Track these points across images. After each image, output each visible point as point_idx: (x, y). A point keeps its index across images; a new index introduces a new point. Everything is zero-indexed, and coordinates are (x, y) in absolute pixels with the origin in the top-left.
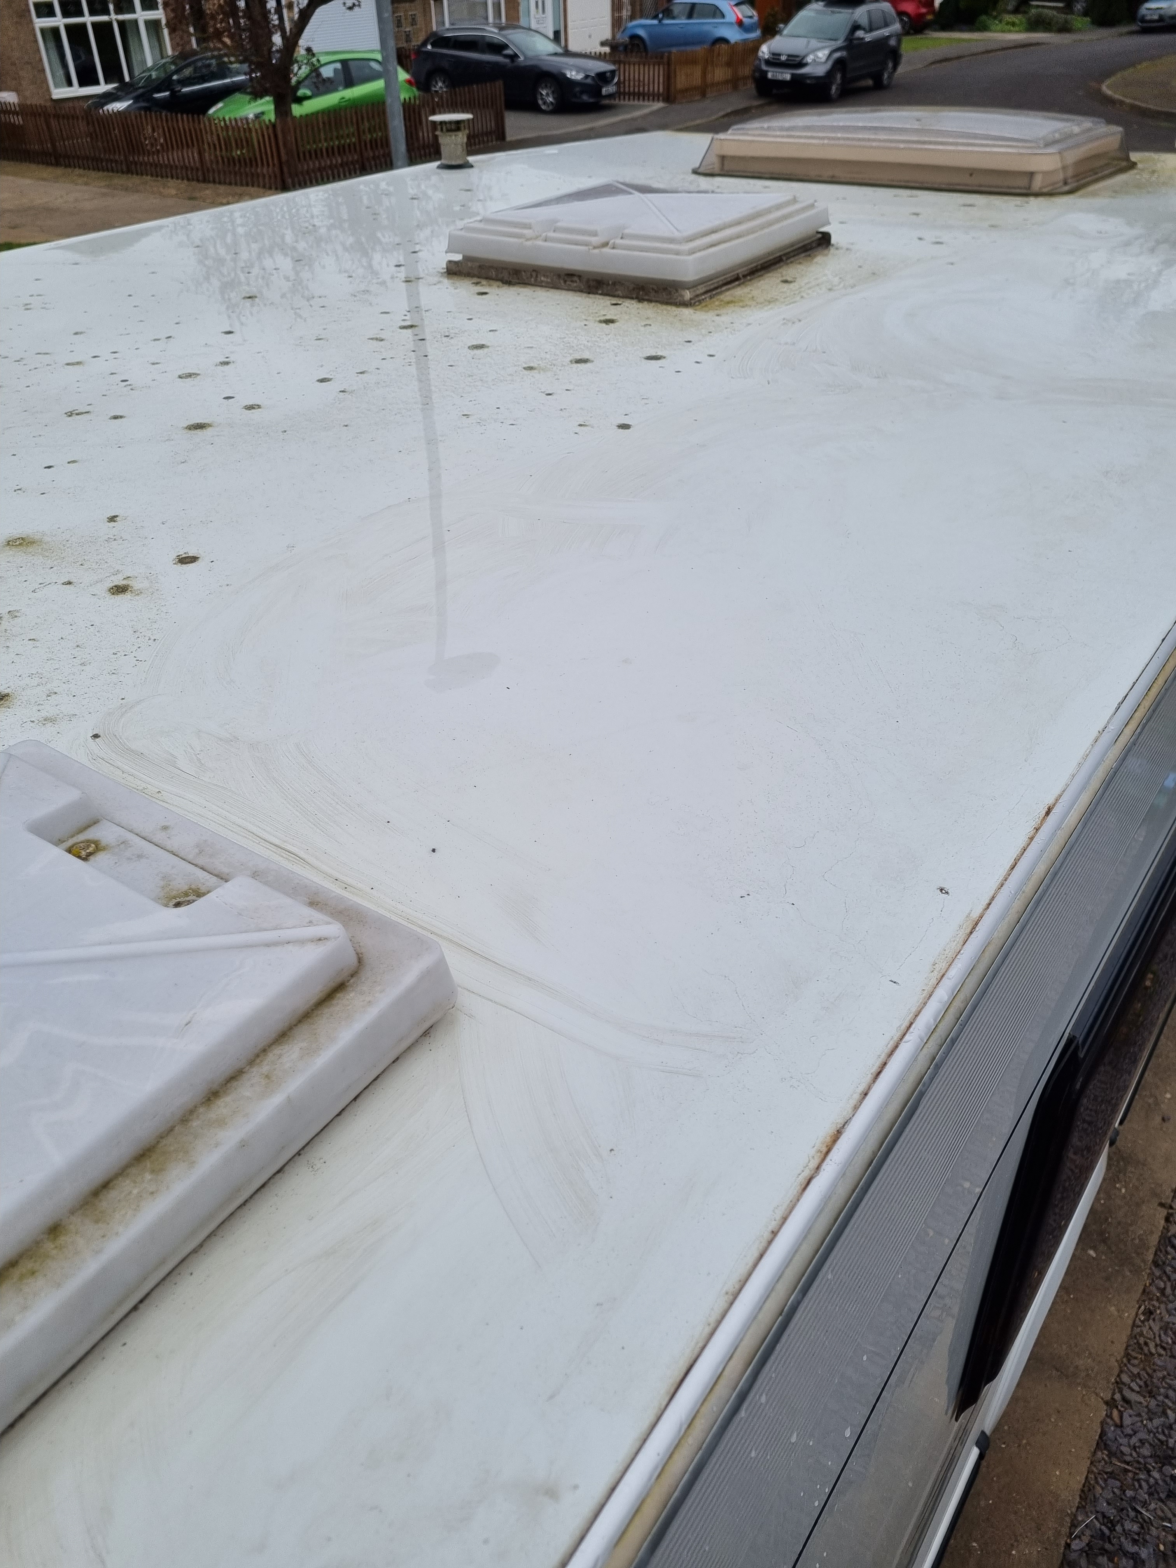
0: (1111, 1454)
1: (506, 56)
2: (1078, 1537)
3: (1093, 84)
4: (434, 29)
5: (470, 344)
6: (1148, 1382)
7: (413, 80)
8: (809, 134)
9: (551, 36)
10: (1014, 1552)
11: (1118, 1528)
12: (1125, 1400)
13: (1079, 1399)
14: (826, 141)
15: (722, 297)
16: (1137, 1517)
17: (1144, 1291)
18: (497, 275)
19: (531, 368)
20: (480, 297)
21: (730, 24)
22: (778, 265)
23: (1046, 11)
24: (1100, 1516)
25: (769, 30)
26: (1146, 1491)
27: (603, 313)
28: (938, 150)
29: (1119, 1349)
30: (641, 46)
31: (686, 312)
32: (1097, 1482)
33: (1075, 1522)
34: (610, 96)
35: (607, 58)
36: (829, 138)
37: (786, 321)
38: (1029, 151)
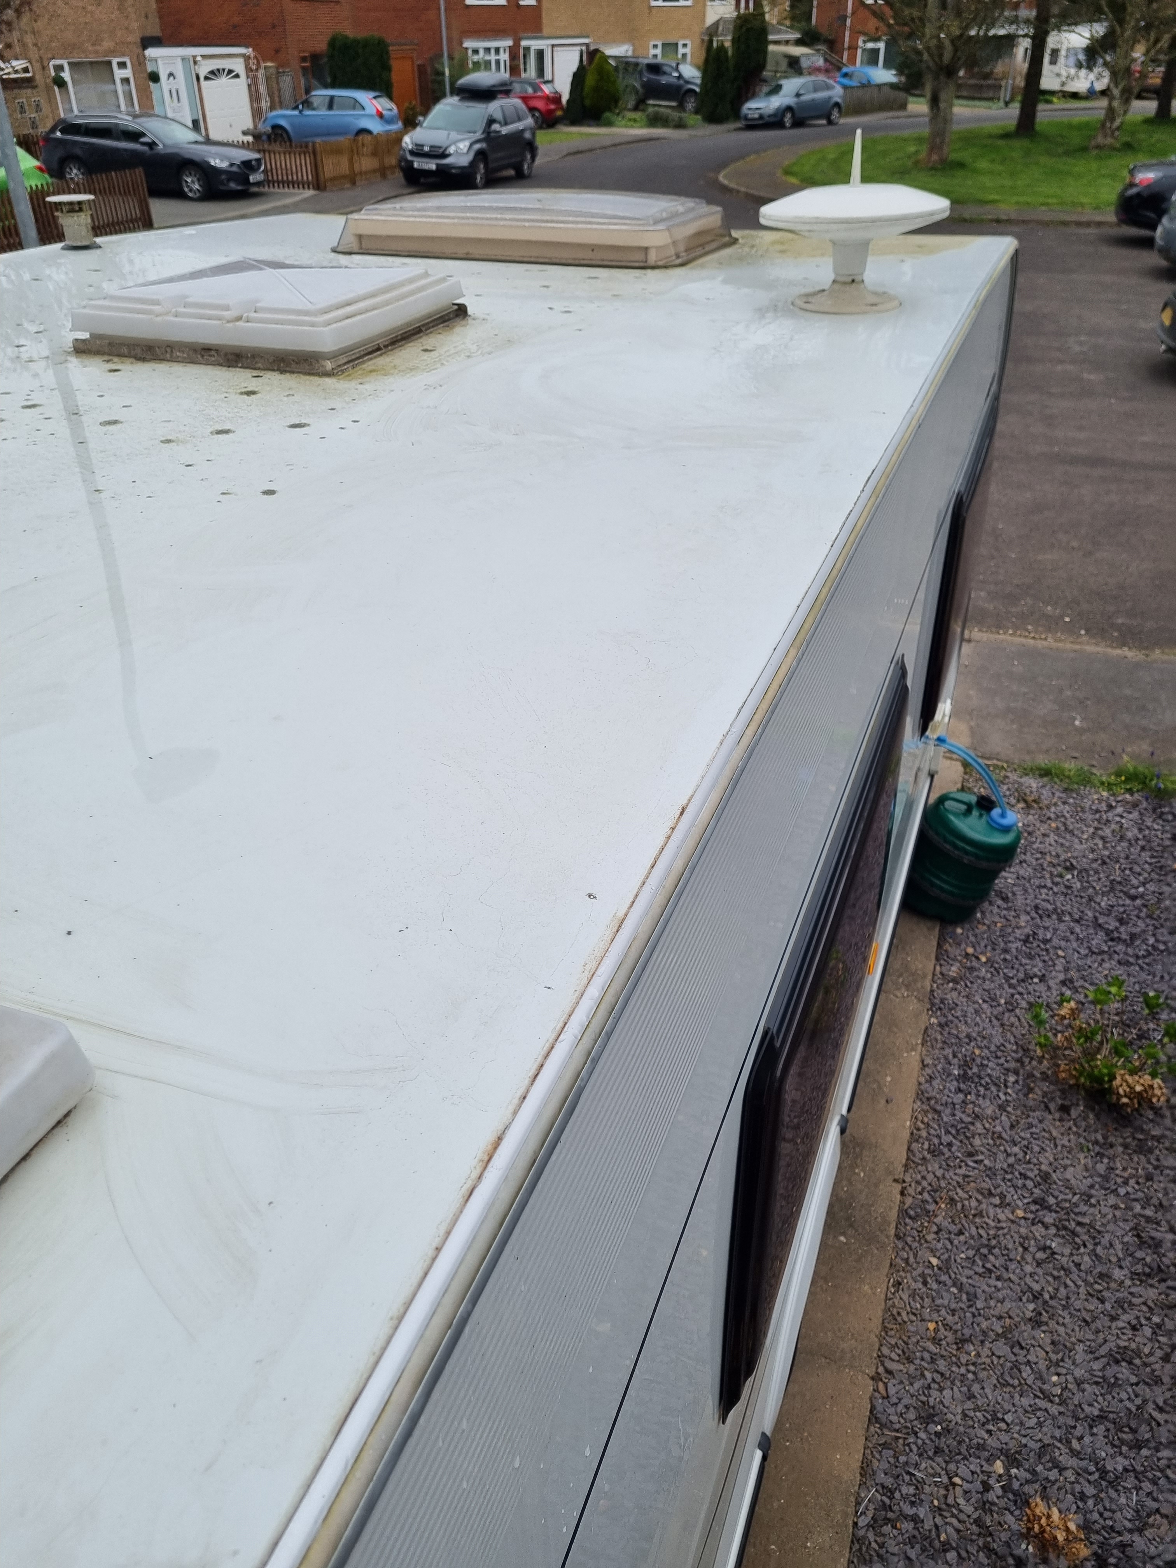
0: (883, 1426)
1: (144, 144)
2: (863, 1513)
3: (711, 175)
4: (62, 115)
5: (102, 420)
6: (906, 1350)
7: (43, 167)
8: (440, 214)
9: (190, 125)
10: (809, 1544)
11: (897, 1495)
12: (889, 1372)
13: (848, 1381)
14: (456, 221)
15: (364, 366)
16: (911, 1480)
17: (891, 1264)
18: (129, 353)
19: (169, 441)
20: (112, 374)
21: (370, 116)
22: (418, 336)
23: (662, 110)
24: (879, 1488)
25: (410, 123)
26: (915, 1452)
27: (243, 385)
28: (561, 228)
29: (876, 1325)
30: (285, 135)
31: (329, 381)
32: (873, 1456)
33: (860, 1499)
34: (258, 184)
35: (251, 147)
36: (458, 218)
37: (428, 387)
38: (641, 228)
